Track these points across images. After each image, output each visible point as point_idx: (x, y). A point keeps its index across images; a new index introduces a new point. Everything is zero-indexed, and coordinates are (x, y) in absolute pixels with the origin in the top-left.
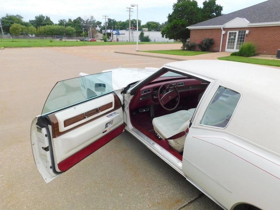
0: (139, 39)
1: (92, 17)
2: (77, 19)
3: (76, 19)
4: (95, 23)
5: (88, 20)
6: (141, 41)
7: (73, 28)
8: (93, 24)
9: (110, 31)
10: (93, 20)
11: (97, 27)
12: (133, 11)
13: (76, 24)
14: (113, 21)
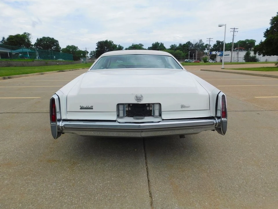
0: (244, 60)
1: (201, 41)
2: (187, 43)
3: (185, 43)
4: (203, 46)
5: (197, 43)
6: (246, 62)
7: (181, 51)
8: (202, 47)
9: (216, 53)
10: (201, 43)
11: (205, 49)
12: (237, 31)
13: (185, 48)
14: (221, 43)
